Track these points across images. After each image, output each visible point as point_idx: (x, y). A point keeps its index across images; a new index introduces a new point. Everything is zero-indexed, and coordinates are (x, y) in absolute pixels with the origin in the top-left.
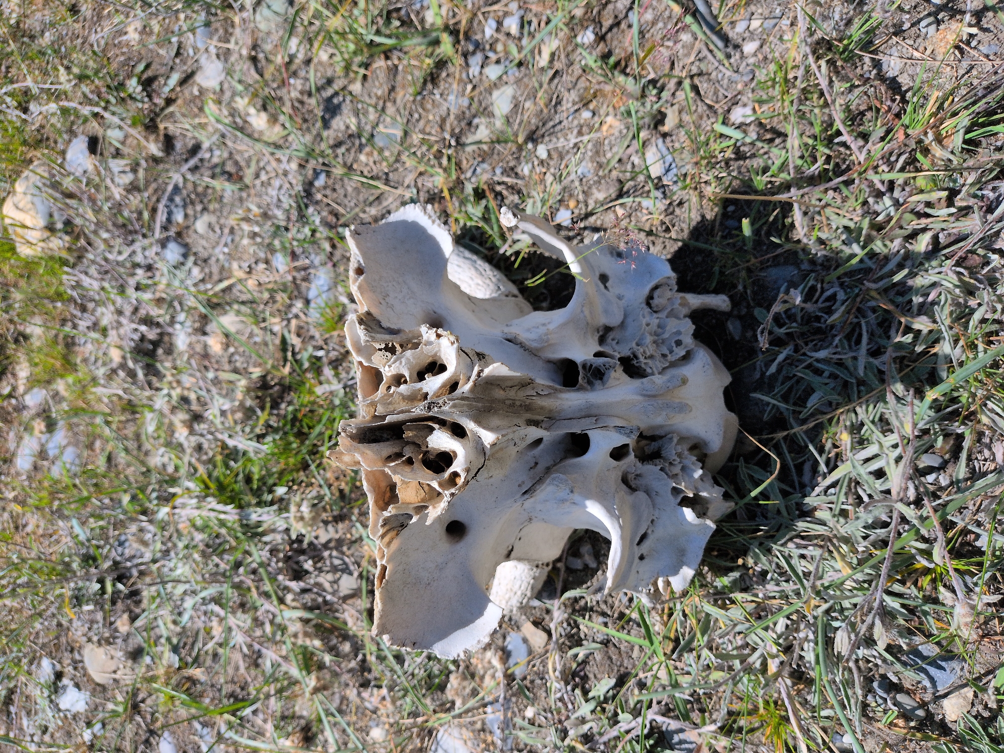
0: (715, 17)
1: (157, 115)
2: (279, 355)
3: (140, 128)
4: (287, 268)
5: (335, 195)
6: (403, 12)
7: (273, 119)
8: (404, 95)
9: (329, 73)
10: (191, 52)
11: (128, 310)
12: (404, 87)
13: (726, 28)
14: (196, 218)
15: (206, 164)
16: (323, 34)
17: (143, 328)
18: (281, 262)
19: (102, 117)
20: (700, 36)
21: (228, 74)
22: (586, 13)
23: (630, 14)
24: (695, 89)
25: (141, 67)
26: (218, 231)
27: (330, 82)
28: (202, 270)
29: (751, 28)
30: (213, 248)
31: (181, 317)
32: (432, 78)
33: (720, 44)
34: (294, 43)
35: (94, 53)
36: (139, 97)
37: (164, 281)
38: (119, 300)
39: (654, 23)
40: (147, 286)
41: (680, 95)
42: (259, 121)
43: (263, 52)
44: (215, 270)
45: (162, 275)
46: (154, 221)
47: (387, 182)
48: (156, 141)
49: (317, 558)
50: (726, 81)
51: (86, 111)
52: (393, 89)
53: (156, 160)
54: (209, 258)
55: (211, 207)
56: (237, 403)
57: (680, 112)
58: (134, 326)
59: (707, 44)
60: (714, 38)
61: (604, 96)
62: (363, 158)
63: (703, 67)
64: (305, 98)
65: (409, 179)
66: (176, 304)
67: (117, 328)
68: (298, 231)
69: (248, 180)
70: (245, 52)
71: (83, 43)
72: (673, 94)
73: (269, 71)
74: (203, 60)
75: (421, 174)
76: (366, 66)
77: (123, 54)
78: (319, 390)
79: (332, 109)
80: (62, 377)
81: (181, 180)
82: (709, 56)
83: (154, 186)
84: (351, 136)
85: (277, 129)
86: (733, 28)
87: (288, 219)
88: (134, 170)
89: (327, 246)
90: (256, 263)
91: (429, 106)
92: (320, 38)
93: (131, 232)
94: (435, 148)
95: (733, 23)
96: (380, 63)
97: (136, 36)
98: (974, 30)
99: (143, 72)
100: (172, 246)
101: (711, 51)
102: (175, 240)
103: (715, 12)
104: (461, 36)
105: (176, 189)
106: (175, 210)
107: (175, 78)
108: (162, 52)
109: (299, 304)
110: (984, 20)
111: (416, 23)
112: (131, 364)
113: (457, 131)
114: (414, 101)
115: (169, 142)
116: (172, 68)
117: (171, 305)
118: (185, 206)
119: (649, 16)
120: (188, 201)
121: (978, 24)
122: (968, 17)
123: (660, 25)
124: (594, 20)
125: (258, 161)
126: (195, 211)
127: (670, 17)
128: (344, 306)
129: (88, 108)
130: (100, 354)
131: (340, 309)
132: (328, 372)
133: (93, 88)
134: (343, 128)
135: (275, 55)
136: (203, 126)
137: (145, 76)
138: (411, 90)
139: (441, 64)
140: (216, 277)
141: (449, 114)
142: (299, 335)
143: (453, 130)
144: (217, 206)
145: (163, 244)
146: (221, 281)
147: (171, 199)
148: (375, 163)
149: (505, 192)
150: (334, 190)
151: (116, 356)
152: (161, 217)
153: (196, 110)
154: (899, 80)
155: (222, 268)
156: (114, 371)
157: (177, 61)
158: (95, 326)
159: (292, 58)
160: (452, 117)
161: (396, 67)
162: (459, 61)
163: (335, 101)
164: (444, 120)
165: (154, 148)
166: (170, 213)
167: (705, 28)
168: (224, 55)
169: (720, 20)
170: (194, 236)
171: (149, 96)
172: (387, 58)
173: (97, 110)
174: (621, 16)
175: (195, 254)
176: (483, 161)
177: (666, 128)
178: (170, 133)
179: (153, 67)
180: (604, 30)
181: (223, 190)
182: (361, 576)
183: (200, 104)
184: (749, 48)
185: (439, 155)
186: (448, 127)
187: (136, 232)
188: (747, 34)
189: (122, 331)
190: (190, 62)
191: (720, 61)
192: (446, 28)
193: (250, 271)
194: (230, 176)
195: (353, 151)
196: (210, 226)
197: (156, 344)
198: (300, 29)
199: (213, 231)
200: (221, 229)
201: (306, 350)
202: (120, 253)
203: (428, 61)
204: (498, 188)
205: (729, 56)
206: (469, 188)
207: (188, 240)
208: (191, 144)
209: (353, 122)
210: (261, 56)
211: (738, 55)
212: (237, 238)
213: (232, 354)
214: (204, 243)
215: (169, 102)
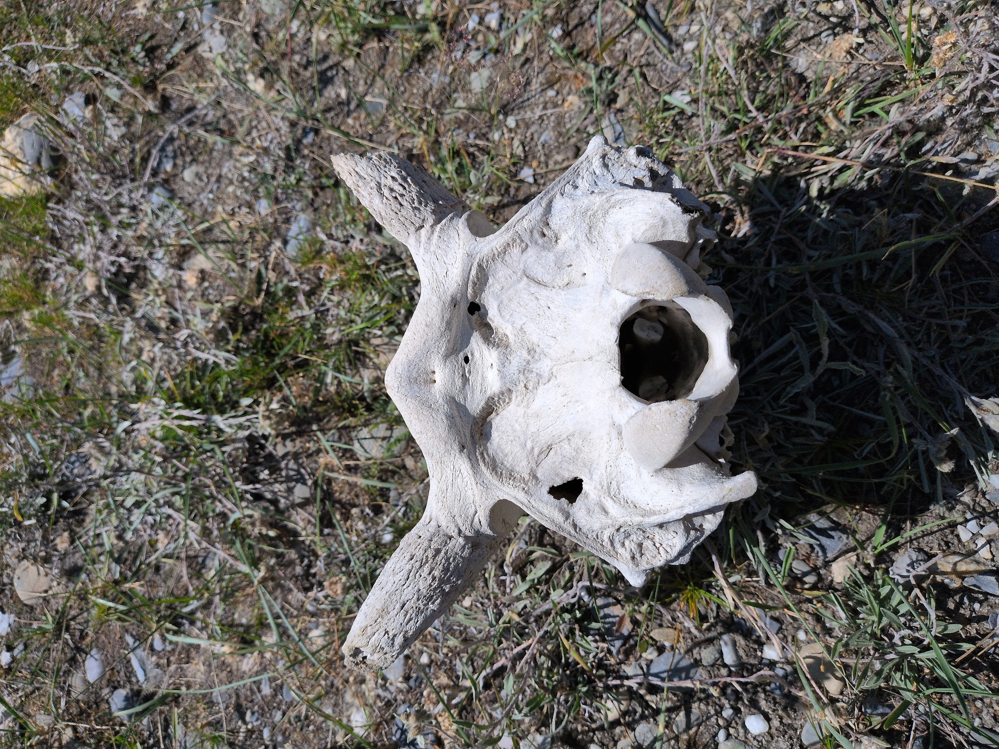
0: (663, 22)
1: (157, 78)
2: (254, 287)
3: (138, 88)
4: (269, 211)
5: (321, 152)
6: (398, 5)
7: (269, 86)
8: (393, 71)
9: (326, 49)
10: (196, 27)
11: (107, 245)
12: (392, 65)
13: (671, 30)
14: (184, 168)
15: (200, 122)
16: (323, 18)
17: (123, 260)
18: (264, 207)
19: (103, 77)
20: (650, 35)
21: (229, 46)
22: (556, 13)
23: (593, 17)
24: (643, 75)
25: (146, 36)
26: (205, 180)
27: (325, 58)
28: (185, 213)
29: (691, 32)
30: (198, 194)
31: (160, 253)
32: (419, 59)
33: (665, 42)
34: (295, 25)
35: (100, 22)
36: (141, 61)
37: (147, 220)
38: (99, 236)
39: (612, 24)
40: (130, 225)
41: (631, 80)
42: (257, 85)
43: (266, 30)
44: (198, 212)
45: (146, 215)
46: (145, 169)
47: (371, 141)
48: (154, 99)
49: (274, 469)
50: (668, 71)
51: (87, 70)
52: (382, 66)
53: (149, 114)
54: (194, 202)
55: (201, 158)
56: (210, 325)
57: (630, 93)
58: (113, 258)
59: (654, 42)
60: (661, 37)
61: (568, 79)
62: (350, 121)
63: (650, 59)
64: (301, 71)
65: (392, 139)
66: (156, 242)
67: (94, 262)
68: (284, 180)
69: (238, 137)
70: (248, 29)
71: (90, 15)
72: (625, 79)
73: (270, 46)
74: (207, 34)
75: (402, 136)
76: (360, 46)
77: (129, 25)
78: (291, 316)
79: (325, 80)
80: (28, 309)
81: (176, 131)
82: (656, 52)
83: (147, 138)
84: (340, 103)
85: (273, 94)
86: (676, 30)
87: (275, 170)
88: (128, 125)
89: (310, 194)
90: (239, 207)
91: (414, 82)
92: (320, 22)
93: (118, 177)
94: (419, 113)
95: (676, 27)
96: (373, 45)
97: (144, 11)
98: (861, 40)
99: (147, 41)
100: (158, 190)
101: (658, 48)
102: (162, 186)
103: (662, 18)
104: (448, 27)
105: (171, 140)
106: (164, 160)
107: (178, 47)
108: (167, 25)
109: (278, 243)
110: (869, 35)
111: (409, 15)
112: (105, 292)
113: (437, 102)
114: (401, 77)
115: (165, 102)
116: (176, 40)
117: (151, 243)
118: (175, 157)
119: (608, 19)
120: (178, 152)
121: (864, 36)
122: (856, 31)
123: (617, 26)
124: (562, 20)
125: (251, 121)
126: (184, 162)
127: (626, 20)
128: (322, 243)
129: (90, 68)
130: (73, 285)
131: (318, 246)
132: (301, 298)
133: (97, 52)
134: (333, 95)
135: (277, 33)
136: (200, 90)
137: (149, 45)
138: (400, 67)
139: (428, 48)
140: (197, 220)
141: (431, 89)
142: (274, 270)
143: (434, 102)
144: (206, 158)
145: (150, 188)
146: (202, 222)
147: (163, 149)
148: (361, 126)
149: (477, 153)
150: (321, 147)
151: (90, 283)
152: (152, 163)
153: (195, 76)
154: (806, 74)
155: (205, 212)
156: (87, 300)
157: (182, 34)
159: (293, 36)
160: (434, 91)
161: (387, 48)
162: (444, 47)
163: (329, 74)
164: (426, 94)
165: (151, 105)
166: (160, 163)
167: (654, 30)
168: (228, 31)
169: (666, 24)
170: (181, 183)
171: (152, 61)
172: (380, 41)
173: (97, 70)
174: (585, 18)
175: (181, 198)
176: (459, 128)
177: (619, 105)
178: (168, 94)
179: (158, 38)
180: (570, 28)
181: (215, 143)
182: (315, 483)
183: (199, 71)
184: (689, 46)
185: (420, 120)
186: (430, 99)
187: (124, 176)
188: (687, 36)
189: (99, 264)
190: (193, 36)
191: (665, 56)
192: (435, 18)
193: (233, 214)
194: (222, 133)
195: (341, 117)
196: (198, 176)
197: (131, 278)
198: (303, 12)
199: (201, 179)
200: (208, 177)
201: (281, 282)
202: (106, 194)
203: (417, 44)
204: (471, 150)
205: (671, 52)
206: (444, 152)
207: (174, 187)
208: (186, 104)
209: (343, 93)
210: (263, 34)
211: (679, 52)
212: (223, 186)
213: (206, 288)
214: (190, 189)
215: (170, 66)
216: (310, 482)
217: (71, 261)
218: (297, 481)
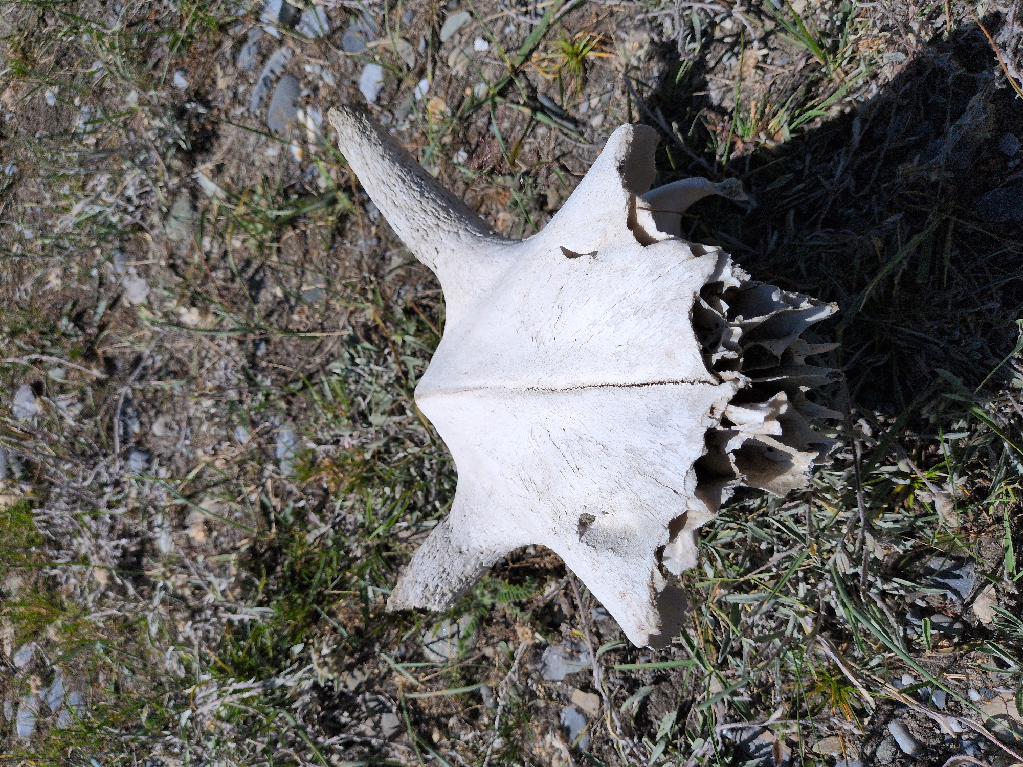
0: (561, 107)
1: (93, 343)
2: (263, 521)
3: (79, 360)
4: (249, 437)
5: (279, 358)
6: (298, 186)
7: (204, 312)
8: (319, 253)
9: (246, 255)
10: (113, 279)
11: (104, 531)
12: (316, 247)
13: (572, 112)
14: (151, 423)
15: (151, 372)
16: (231, 226)
17: (124, 542)
18: (243, 435)
19: (41, 362)
20: (553, 125)
21: (151, 287)
22: (454, 138)
23: (491, 128)
24: (563, 168)
25: (69, 306)
26: (176, 427)
27: (248, 263)
28: (168, 469)
29: (592, 106)
30: (175, 445)
31: (158, 519)
32: (339, 231)
33: (571, 126)
34: (206, 242)
35: (21, 309)
36: (72, 333)
37: (134, 491)
38: (93, 524)
39: (512, 128)
40: (118, 502)
41: (553, 177)
42: (191, 317)
43: (180, 258)
44: (181, 464)
45: (131, 486)
46: (113, 439)
47: (323, 330)
48: (98, 366)
49: (352, 707)
50: (586, 154)
51: (24, 361)
52: (307, 252)
53: (100, 383)
54: (173, 455)
55: (164, 408)
56: (233, 580)
57: (557, 190)
58: (114, 543)
59: (561, 131)
60: (565, 123)
61: (491, 198)
62: (296, 317)
63: (564, 148)
64: (230, 285)
65: (343, 321)
66: (151, 509)
67: (97, 552)
68: (252, 400)
69: (193, 373)
70: (163, 263)
71: (9, 305)
72: (547, 178)
73: (190, 273)
74: (126, 282)
75: (352, 313)
76: (277, 240)
77: (49, 301)
78: (310, 538)
79: (256, 286)
80: (50, 623)
81: (130, 391)
82: (566, 139)
83: (105, 407)
84: (279, 303)
85: (210, 318)
86: (577, 111)
87: (241, 394)
88: (82, 400)
89: (283, 405)
90: (219, 444)
91: (343, 255)
92: (229, 230)
93: (91, 457)
94: (359, 286)
95: (576, 107)
96: (289, 234)
97: (59, 282)
98: (765, 51)
99: (71, 310)
100: (134, 456)
101: (566, 135)
102: (136, 449)
103: (559, 103)
104: (354, 189)
105: (128, 402)
106: (129, 422)
107: (103, 306)
108: (85, 288)
109: (270, 467)
110: (770, 43)
111: (314, 193)
112: (118, 581)
113: (374, 267)
114: (328, 255)
115: (110, 364)
116: (98, 299)
117: (145, 511)
118: (138, 416)
119: (506, 124)
120: (140, 409)
121: (766, 46)
122: (756, 44)
123: (518, 128)
124: (462, 142)
125: (199, 353)
126: (150, 417)
127: (524, 119)
128: (313, 451)
129: (26, 358)
130: (85, 583)
131: (310, 455)
132: (314, 517)
133: (27, 339)
134: (270, 298)
135: (192, 257)
136: (140, 339)
137: (74, 313)
138: (323, 247)
139: (343, 217)
140: (183, 471)
141: (362, 257)
142: (276, 496)
143: (370, 268)
144: (169, 405)
145: (126, 456)
146: (189, 472)
147: (124, 413)
148: (308, 318)
149: (431, 304)
150: (277, 354)
151: (101, 577)
152: (118, 431)
153: (129, 327)
154: (724, 105)
155: (188, 460)
156: (104, 595)
157: (102, 290)
158: (75, 558)
159: (208, 255)
160: (366, 258)
161: (304, 232)
162: (358, 210)
163: (257, 278)
164: (359, 263)
165: (96, 373)
166: (126, 427)
167: (555, 118)
168: (145, 272)
169: (565, 108)
170: (154, 440)
171: (82, 329)
172: (294, 228)
173: (34, 357)
174: (483, 132)
175: (159, 456)
176: (404, 284)
177: (550, 206)
178: (109, 355)
179: (81, 302)
180: (473, 147)
181: (172, 389)
182: (400, 708)
183: (131, 321)
184: (596, 121)
185: (363, 292)
186: (365, 267)
187: (96, 454)
188: (590, 112)
189: (103, 553)
190: (114, 288)
191: (576, 140)
192: (339, 186)
193: (215, 452)
194: (175, 375)
195: (285, 315)
196: (167, 426)
197: (139, 555)
198: (209, 227)
199: (171, 429)
200: (178, 424)
201: (287, 506)
202: (85, 479)
203: (331, 218)
204: (424, 302)
205: (581, 134)
206: (398, 311)
207: (149, 446)
208: (132, 358)
209: (279, 292)
210: (179, 262)
211: (589, 131)
212: (196, 428)
213: (217, 538)
214: (165, 443)
215: (102, 327)
216: (394, 709)
217: (75, 559)
218: (381, 711)
